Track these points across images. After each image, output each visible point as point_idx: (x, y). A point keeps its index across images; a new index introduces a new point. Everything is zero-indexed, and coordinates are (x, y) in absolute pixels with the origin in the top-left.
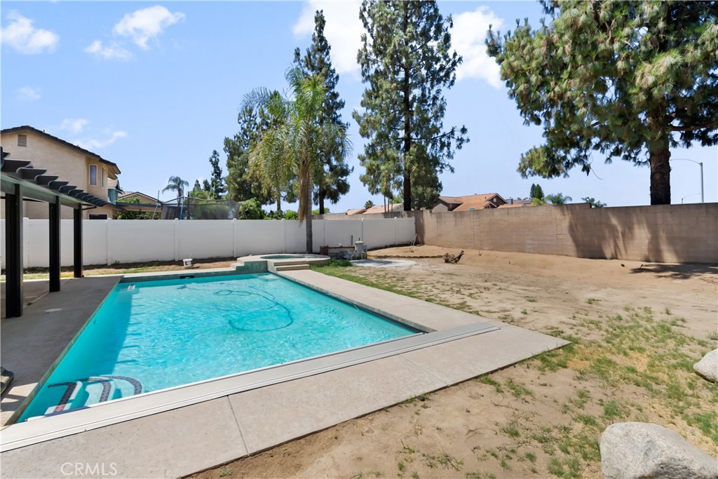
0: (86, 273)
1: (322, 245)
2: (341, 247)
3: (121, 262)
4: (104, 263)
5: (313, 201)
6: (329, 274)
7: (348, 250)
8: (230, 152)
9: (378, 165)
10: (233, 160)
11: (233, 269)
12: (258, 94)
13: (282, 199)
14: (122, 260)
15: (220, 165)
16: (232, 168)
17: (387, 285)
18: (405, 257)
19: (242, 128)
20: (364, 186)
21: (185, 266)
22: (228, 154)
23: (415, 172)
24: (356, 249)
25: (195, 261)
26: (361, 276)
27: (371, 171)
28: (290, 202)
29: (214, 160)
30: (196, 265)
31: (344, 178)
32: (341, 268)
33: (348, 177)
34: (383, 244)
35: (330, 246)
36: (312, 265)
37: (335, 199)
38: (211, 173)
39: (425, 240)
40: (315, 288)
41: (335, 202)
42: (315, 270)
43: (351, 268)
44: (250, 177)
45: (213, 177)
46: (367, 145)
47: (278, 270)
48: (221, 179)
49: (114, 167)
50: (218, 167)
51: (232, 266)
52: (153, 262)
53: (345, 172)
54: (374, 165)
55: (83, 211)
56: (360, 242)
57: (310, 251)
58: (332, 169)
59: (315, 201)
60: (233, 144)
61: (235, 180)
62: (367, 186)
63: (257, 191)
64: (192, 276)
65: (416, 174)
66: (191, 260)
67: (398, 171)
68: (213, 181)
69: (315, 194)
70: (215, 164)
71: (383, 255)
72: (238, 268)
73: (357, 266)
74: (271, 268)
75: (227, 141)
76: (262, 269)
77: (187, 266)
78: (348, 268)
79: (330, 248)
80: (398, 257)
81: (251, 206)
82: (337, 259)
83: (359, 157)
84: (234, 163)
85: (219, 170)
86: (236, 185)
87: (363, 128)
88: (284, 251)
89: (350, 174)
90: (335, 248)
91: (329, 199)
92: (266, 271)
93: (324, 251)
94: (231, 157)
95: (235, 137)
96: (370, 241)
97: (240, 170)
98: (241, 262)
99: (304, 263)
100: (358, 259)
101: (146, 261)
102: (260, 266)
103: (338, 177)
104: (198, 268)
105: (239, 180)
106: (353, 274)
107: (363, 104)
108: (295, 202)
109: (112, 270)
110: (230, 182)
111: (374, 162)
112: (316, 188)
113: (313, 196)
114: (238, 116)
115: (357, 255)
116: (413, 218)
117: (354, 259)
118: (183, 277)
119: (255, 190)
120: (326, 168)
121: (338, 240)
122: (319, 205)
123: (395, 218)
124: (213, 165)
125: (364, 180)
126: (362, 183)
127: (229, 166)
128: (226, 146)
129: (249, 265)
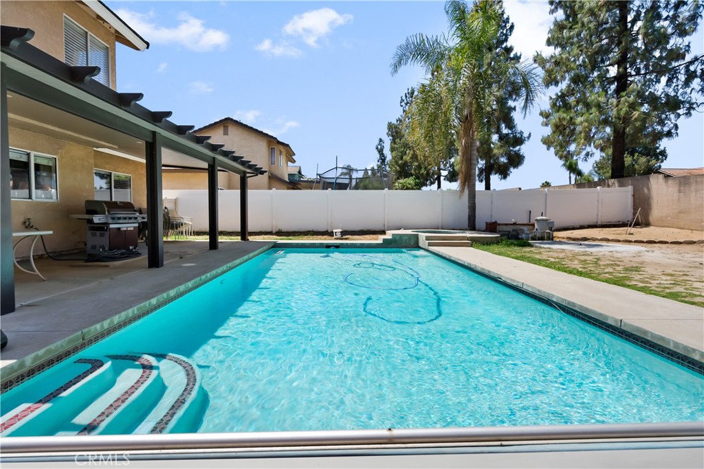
0: (251, 238)
1: (489, 221)
2: (515, 224)
3: (283, 231)
4: (269, 230)
5: (477, 178)
6: (500, 254)
7: (525, 228)
8: (392, 136)
9: (571, 118)
10: (395, 143)
11: (380, 241)
12: (413, 43)
13: (442, 178)
14: (285, 228)
15: (384, 152)
16: (394, 152)
17: (607, 275)
18: (619, 241)
19: (404, 111)
20: (548, 149)
21: (335, 237)
22: (391, 138)
23: (636, 120)
24: (536, 227)
25: (344, 233)
26: (552, 260)
27: (559, 128)
28: (450, 182)
29: (379, 147)
30: (344, 237)
31: (517, 148)
32: (516, 248)
33: (523, 146)
34: (577, 224)
35: (499, 222)
36: (474, 242)
37: (504, 173)
38: (377, 160)
39: (651, 219)
40: (479, 269)
41: (505, 177)
42: (478, 248)
43: (533, 249)
44: (411, 158)
45: (379, 163)
46: (554, 97)
47: (430, 245)
48: (385, 165)
49: (287, 148)
50: (383, 154)
51: (380, 239)
52: (309, 231)
53: (519, 141)
54: (564, 119)
55: (249, 179)
56: (544, 218)
57: (472, 227)
58: (502, 137)
59: (479, 177)
60: (396, 127)
61: (397, 162)
62: (552, 149)
63: (417, 172)
64: (337, 246)
65: (638, 124)
66: (341, 230)
67: (606, 122)
68: (379, 167)
69: (479, 169)
70: (381, 151)
71: (580, 237)
72: (384, 240)
73: (541, 247)
74: (423, 242)
75: (390, 126)
76: (413, 244)
77: (336, 237)
78: (528, 249)
79: (500, 224)
80: (607, 240)
81: (409, 184)
82: (509, 238)
83: (541, 114)
84: (396, 146)
85: (384, 156)
86: (398, 168)
87: (549, 73)
88: (440, 226)
89: (526, 142)
90: (506, 224)
91: (497, 175)
92: (417, 246)
93: (492, 227)
94: (394, 141)
95: (397, 121)
96: (558, 218)
97: (402, 152)
98: (389, 235)
99: (464, 238)
100: (539, 240)
101: (303, 230)
102: (410, 239)
103: (509, 147)
104: (346, 239)
105: (400, 162)
106: (538, 256)
107: (549, 43)
108: (456, 181)
109: (275, 237)
110: (392, 165)
111: (565, 115)
112: (481, 163)
113: (477, 172)
114: (400, 99)
115: (538, 235)
116: (630, 188)
117: (533, 239)
118: (328, 246)
119: (415, 170)
120: (495, 138)
121: (512, 215)
122: (484, 182)
123: (598, 188)
124: (379, 152)
125: (547, 142)
126: (545, 147)
127: (392, 150)
128: (389, 129)
129: (398, 238)
